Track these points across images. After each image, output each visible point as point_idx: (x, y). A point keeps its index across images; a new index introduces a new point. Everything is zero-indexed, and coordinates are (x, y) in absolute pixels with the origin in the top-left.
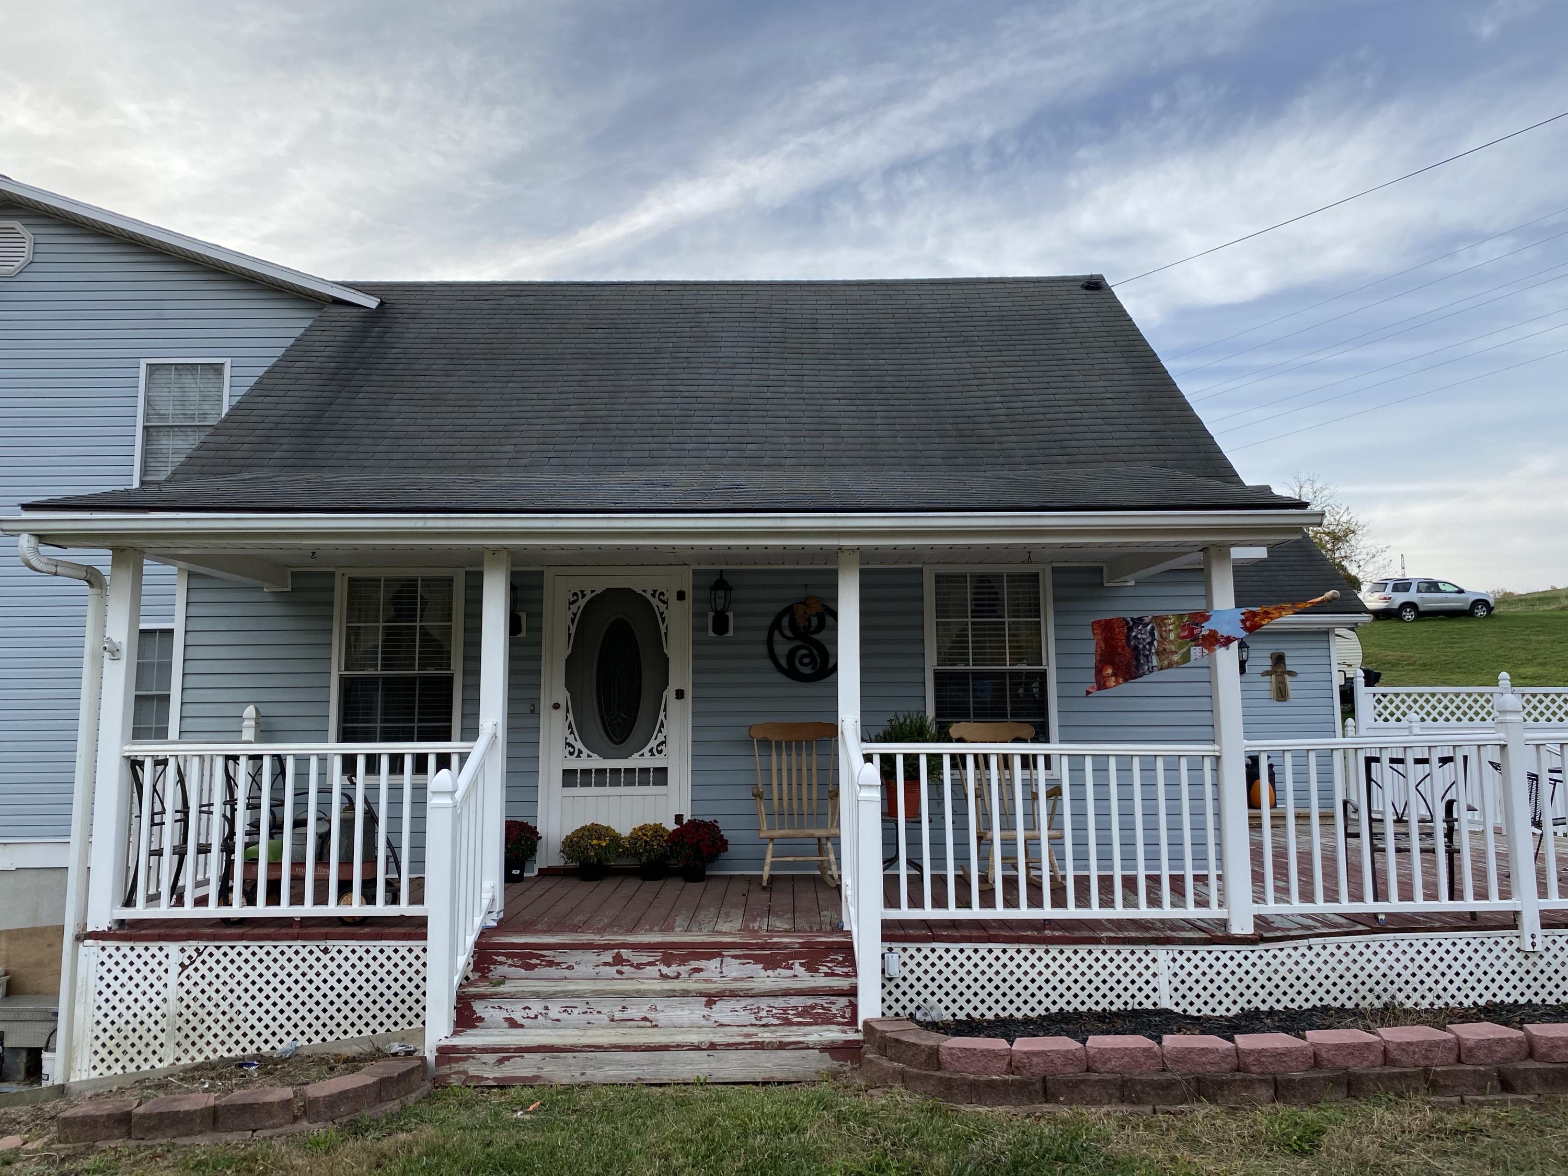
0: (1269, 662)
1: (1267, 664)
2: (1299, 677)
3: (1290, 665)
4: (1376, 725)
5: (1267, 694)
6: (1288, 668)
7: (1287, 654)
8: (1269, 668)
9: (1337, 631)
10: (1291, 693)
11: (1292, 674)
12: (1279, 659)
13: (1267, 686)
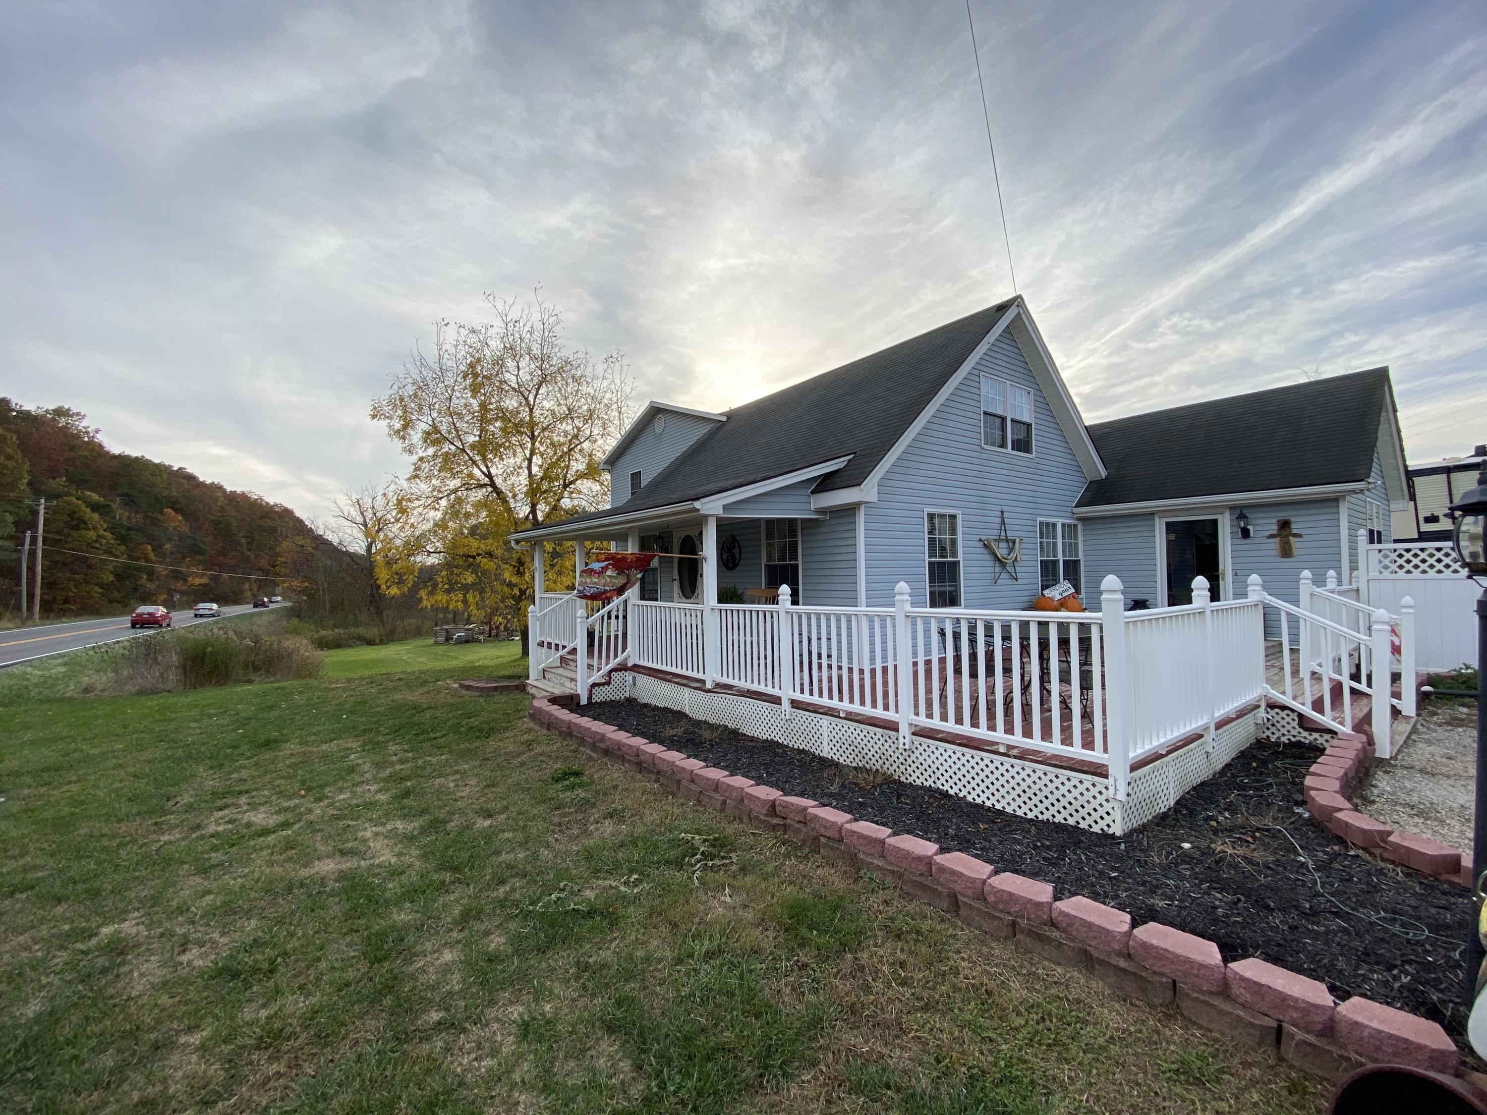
0: (1276, 527)
1: (1274, 529)
2: (1305, 538)
3: (1295, 528)
4: (1382, 576)
5: (1274, 553)
6: (1294, 531)
7: (1293, 519)
8: (1275, 532)
9: (1348, 498)
10: (1295, 552)
11: (1295, 535)
12: (1285, 525)
13: (1273, 546)
